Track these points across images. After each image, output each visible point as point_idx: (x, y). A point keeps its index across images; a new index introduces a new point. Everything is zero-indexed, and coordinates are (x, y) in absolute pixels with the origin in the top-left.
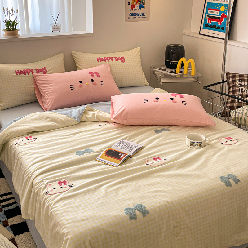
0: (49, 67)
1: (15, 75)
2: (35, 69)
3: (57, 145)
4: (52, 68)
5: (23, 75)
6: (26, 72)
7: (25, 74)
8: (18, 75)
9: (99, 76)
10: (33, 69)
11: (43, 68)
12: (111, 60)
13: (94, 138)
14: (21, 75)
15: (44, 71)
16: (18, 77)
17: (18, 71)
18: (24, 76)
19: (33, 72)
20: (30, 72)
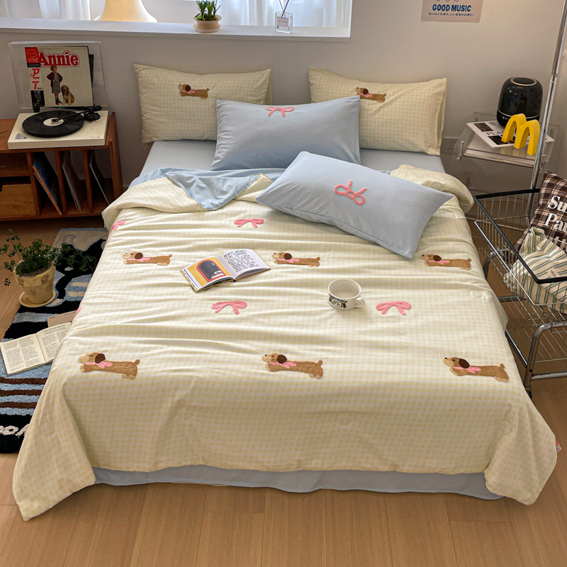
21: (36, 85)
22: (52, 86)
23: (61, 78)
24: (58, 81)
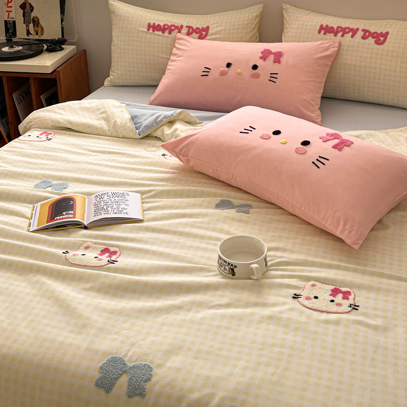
0: (217, 27)
1: (146, 30)
2: (187, 27)
3: (48, 160)
4: (221, 30)
5: (160, 33)
6: (167, 29)
7: (163, 33)
8: (151, 31)
9: (279, 62)
10: (185, 25)
11: (205, 27)
12: (351, 34)
13: (112, 170)
14: (156, 32)
15: (202, 33)
16: (148, 36)
17: (154, 24)
18: (159, 35)
19: (179, 32)
20: (173, 30)
21: (9, 14)
22: (24, 16)
23: (32, 9)
24: (30, 12)
